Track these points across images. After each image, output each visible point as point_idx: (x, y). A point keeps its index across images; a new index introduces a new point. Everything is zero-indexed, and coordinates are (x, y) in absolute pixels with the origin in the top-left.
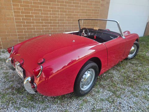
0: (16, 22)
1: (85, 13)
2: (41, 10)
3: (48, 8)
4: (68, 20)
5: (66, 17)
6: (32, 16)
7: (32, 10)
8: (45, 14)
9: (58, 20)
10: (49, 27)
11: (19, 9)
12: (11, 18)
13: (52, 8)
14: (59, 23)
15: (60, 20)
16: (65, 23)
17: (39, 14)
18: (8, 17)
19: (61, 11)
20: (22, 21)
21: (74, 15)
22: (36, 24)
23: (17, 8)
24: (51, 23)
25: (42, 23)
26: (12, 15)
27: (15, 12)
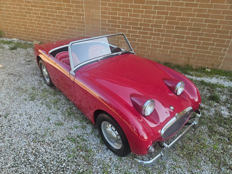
0: (102, 25)
1: (205, 16)
2: (130, 11)
3: (140, 8)
4: (167, 27)
5: (165, 22)
6: (119, 18)
7: (119, 10)
8: (135, 16)
9: (152, 26)
10: (137, 33)
11: (107, 9)
12: (97, 19)
13: (145, 7)
14: (152, 30)
15: (155, 26)
16: (161, 31)
17: (128, 16)
19: (158, 13)
20: (107, 23)
21: (182, 19)
22: (121, 28)
23: (105, 8)
24: (140, 29)
25: (129, 28)
26: (99, 16)
27: (102, 13)
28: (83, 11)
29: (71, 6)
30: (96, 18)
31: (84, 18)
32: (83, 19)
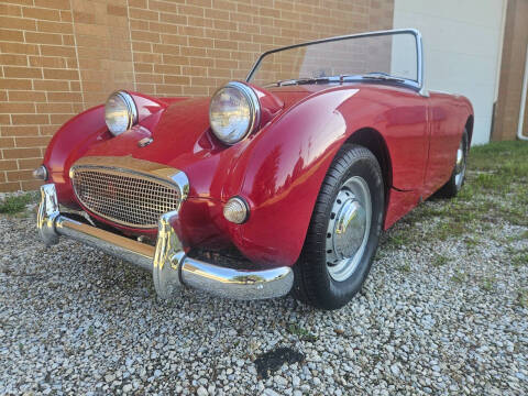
3: (229, 57)
6: (186, 81)
7: (184, 60)
8: (220, 73)
11: (151, 58)
12: (125, 84)
17: (206, 75)
18: (117, 81)
23: (145, 56)
26: (130, 76)
27: (137, 67)
28: (72, 64)
29: (26, 49)
30: (122, 81)
31: (78, 83)
32: (76, 86)
